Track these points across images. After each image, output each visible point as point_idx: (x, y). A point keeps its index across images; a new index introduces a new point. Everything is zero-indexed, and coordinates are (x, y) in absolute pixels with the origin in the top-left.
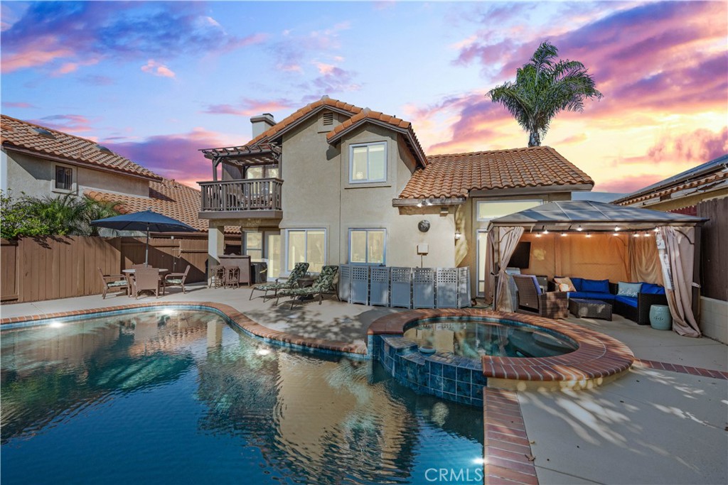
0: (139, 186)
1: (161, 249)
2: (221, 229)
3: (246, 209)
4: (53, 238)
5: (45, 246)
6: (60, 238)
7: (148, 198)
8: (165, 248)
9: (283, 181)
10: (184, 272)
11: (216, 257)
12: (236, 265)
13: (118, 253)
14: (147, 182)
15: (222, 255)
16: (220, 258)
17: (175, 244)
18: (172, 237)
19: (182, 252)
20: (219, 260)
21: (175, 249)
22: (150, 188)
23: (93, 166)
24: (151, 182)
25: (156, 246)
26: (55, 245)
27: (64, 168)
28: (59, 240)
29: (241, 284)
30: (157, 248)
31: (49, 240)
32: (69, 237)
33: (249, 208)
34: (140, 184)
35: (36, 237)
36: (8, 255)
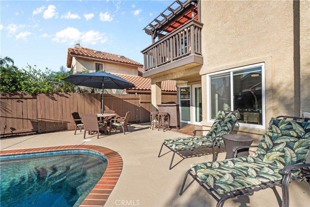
0: (133, 70)
1: (128, 101)
2: (159, 84)
3: (170, 62)
4: (58, 94)
5: (53, 99)
6: (62, 94)
7: (138, 76)
8: (130, 100)
9: (202, 25)
10: (125, 117)
11: (155, 105)
12: (167, 112)
14: (136, 68)
15: (160, 104)
16: (158, 106)
17: (137, 97)
18: (136, 94)
19: (141, 103)
20: (158, 108)
21: (137, 101)
22: (139, 71)
23: (110, 61)
24: (138, 68)
25: (124, 99)
26: (59, 98)
27: (99, 64)
29: (171, 127)
31: (55, 95)
32: (67, 94)
33: (172, 60)
34: (134, 69)
35: (47, 94)
36: (33, 105)
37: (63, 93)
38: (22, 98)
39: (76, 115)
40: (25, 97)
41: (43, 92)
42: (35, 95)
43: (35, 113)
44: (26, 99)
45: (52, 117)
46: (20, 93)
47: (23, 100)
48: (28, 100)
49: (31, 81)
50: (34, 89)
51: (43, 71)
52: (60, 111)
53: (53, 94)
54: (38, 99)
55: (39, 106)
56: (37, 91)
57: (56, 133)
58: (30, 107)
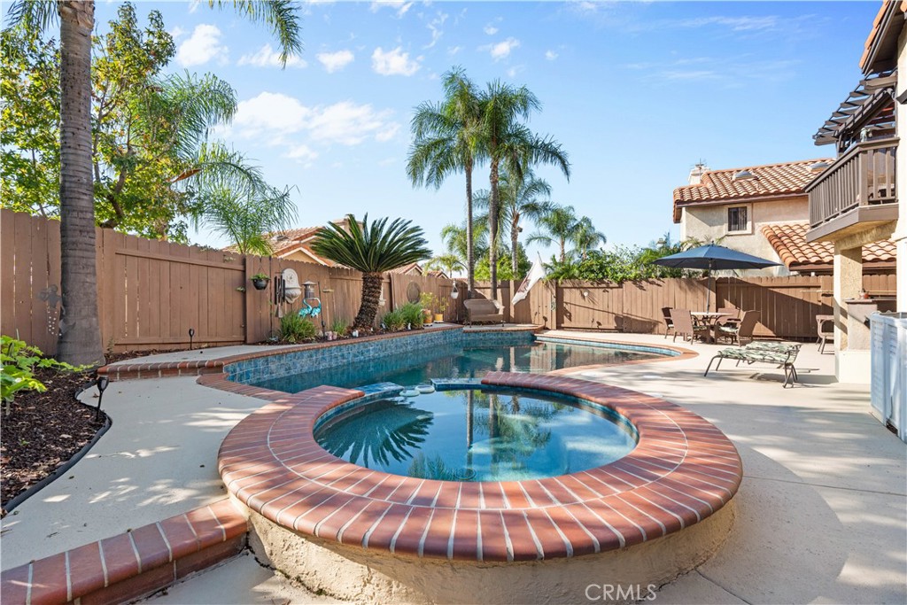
2: (853, 254)
4: (647, 281)
5: (641, 288)
6: (653, 281)
8: (791, 289)
11: (840, 303)
13: (713, 295)
16: (847, 303)
18: (813, 274)
19: (823, 295)
20: (845, 308)
21: (816, 291)
25: (774, 287)
26: (649, 286)
27: (737, 208)
28: (652, 283)
30: (775, 290)
31: (644, 283)
35: (635, 281)
36: (618, 295)
37: (655, 280)
38: (608, 287)
39: (666, 311)
40: (611, 285)
41: (630, 280)
42: (621, 283)
43: (620, 305)
44: (612, 288)
45: (639, 313)
46: (606, 281)
47: (609, 290)
48: (614, 290)
49: (616, 266)
50: (620, 275)
51: (632, 248)
52: (649, 306)
53: (640, 282)
54: (624, 287)
55: (624, 297)
56: (623, 278)
57: (643, 335)
58: (615, 299)
